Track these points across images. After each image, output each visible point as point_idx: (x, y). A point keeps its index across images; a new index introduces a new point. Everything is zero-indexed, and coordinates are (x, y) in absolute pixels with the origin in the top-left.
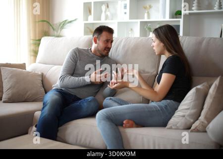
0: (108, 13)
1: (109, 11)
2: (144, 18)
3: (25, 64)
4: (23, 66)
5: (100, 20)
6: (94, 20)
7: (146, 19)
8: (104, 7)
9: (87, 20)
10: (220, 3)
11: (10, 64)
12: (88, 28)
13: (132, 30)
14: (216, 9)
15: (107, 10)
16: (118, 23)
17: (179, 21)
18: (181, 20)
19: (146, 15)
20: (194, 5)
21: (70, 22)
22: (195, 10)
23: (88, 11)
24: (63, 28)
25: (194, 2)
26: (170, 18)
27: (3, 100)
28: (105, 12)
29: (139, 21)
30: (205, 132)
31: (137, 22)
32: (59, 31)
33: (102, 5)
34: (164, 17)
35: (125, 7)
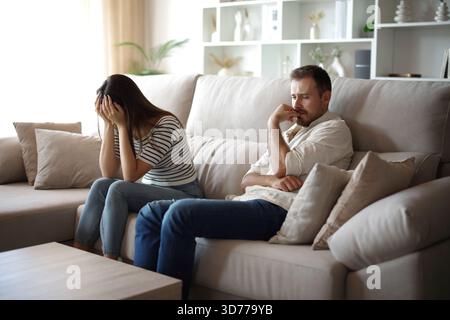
0: (247, 28)
1: (249, 23)
2: (308, 38)
3: (80, 123)
4: (76, 128)
5: (232, 40)
6: (222, 40)
7: (312, 40)
8: (238, 17)
9: (210, 41)
10: (445, 8)
11: (53, 124)
12: (212, 55)
13: (288, 58)
14: (438, 21)
15: (246, 22)
16: (263, 46)
17: (370, 43)
18: (374, 41)
19: (312, 31)
20: (398, 12)
21: (178, 44)
22: (399, 22)
23: (212, 24)
24: (164, 56)
25: (399, 7)
26: (354, 37)
27: (36, 184)
28: (242, 25)
29: (299, 42)
30: (328, 249)
31: (296, 45)
32: (157, 62)
33: (236, 13)
34: (344, 36)
35: (275, 16)
